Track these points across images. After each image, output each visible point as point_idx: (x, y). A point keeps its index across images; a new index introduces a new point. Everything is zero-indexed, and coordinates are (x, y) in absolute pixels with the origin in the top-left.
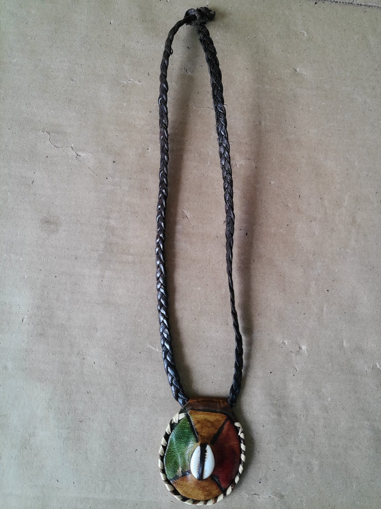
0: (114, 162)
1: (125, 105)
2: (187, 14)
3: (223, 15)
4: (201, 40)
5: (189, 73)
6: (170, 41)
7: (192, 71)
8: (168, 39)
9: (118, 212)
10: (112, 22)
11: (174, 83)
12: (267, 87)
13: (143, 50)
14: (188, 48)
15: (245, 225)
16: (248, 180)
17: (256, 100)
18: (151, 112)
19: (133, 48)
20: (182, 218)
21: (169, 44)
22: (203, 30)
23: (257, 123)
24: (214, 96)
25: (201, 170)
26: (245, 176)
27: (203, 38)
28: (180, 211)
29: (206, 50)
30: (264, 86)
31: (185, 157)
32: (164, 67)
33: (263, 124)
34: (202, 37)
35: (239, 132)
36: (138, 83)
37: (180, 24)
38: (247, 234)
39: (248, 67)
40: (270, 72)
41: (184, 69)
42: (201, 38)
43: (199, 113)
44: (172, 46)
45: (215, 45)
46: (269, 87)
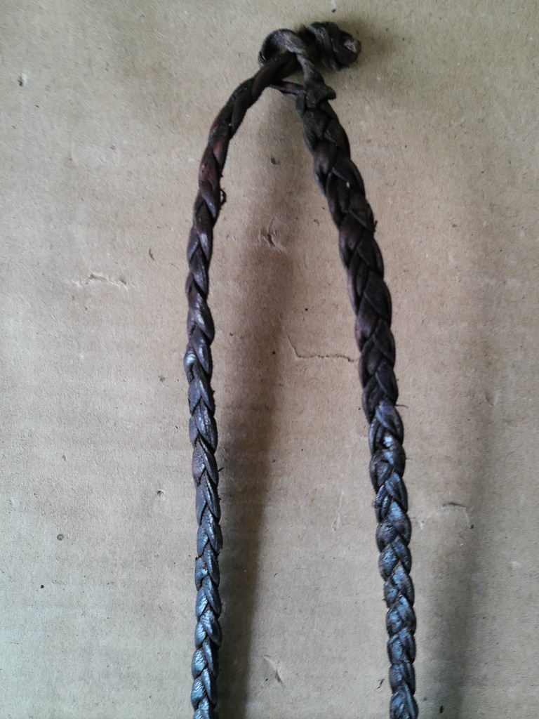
0: (60, 537)
1: (82, 356)
2: (270, 48)
3: (383, 45)
4: (323, 178)
5: (279, 246)
6: (214, 165)
7: (288, 240)
8: (209, 153)
9: (81, 679)
10: (25, 78)
11: (231, 283)
12: (512, 283)
13: (130, 173)
14: (273, 161)
15: (438, 685)
16: (448, 563)
17: (480, 326)
18: (162, 379)
19: (98, 169)
20: (262, 683)
21: (211, 179)
22: (328, 136)
23: (482, 396)
24: (366, 377)
25: (316, 545)
26: (440, 553)
27: (330, 170)
28: (256, 662)
29: (340, 218)
30: (505, 283)
31: (270, 510)
32: (201, 258)
33: (496, 400)
34: (325, 166)
35: (427, 428)
36: (119, 285)
37: (246, 96)
38: (442, 710)
39: (456, 222)
40: (522, 234)
41: (263, 233)
42: (321, 168)
43: (310, 372)
44: (224, 183)
45: (371, 196)
46: (518, 285)
